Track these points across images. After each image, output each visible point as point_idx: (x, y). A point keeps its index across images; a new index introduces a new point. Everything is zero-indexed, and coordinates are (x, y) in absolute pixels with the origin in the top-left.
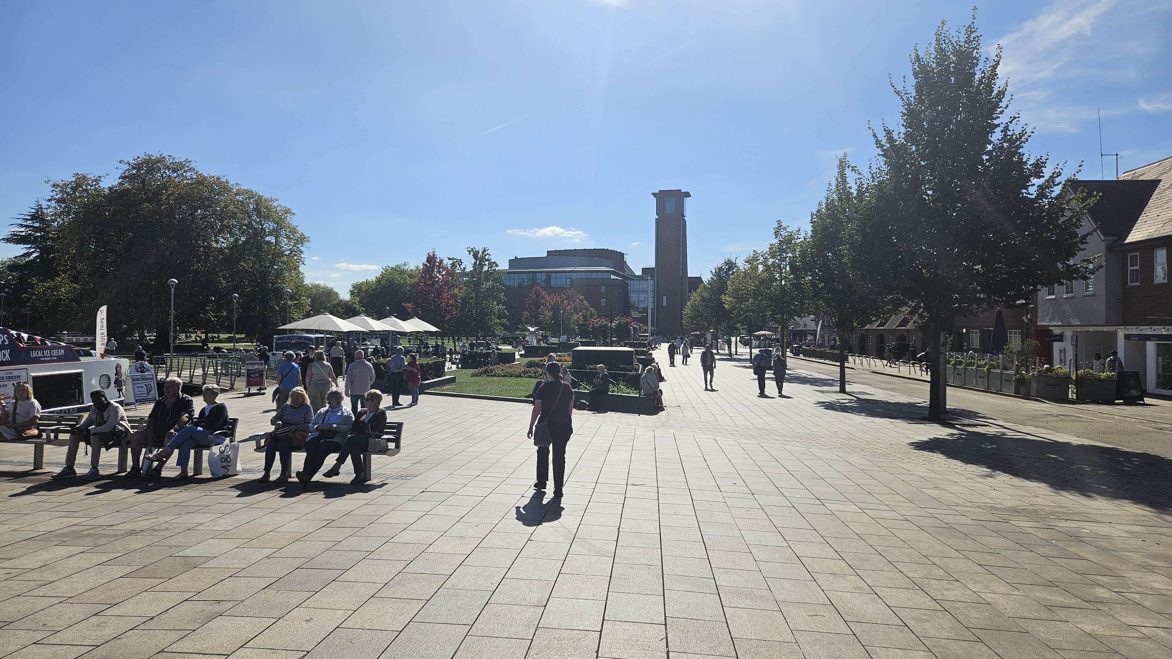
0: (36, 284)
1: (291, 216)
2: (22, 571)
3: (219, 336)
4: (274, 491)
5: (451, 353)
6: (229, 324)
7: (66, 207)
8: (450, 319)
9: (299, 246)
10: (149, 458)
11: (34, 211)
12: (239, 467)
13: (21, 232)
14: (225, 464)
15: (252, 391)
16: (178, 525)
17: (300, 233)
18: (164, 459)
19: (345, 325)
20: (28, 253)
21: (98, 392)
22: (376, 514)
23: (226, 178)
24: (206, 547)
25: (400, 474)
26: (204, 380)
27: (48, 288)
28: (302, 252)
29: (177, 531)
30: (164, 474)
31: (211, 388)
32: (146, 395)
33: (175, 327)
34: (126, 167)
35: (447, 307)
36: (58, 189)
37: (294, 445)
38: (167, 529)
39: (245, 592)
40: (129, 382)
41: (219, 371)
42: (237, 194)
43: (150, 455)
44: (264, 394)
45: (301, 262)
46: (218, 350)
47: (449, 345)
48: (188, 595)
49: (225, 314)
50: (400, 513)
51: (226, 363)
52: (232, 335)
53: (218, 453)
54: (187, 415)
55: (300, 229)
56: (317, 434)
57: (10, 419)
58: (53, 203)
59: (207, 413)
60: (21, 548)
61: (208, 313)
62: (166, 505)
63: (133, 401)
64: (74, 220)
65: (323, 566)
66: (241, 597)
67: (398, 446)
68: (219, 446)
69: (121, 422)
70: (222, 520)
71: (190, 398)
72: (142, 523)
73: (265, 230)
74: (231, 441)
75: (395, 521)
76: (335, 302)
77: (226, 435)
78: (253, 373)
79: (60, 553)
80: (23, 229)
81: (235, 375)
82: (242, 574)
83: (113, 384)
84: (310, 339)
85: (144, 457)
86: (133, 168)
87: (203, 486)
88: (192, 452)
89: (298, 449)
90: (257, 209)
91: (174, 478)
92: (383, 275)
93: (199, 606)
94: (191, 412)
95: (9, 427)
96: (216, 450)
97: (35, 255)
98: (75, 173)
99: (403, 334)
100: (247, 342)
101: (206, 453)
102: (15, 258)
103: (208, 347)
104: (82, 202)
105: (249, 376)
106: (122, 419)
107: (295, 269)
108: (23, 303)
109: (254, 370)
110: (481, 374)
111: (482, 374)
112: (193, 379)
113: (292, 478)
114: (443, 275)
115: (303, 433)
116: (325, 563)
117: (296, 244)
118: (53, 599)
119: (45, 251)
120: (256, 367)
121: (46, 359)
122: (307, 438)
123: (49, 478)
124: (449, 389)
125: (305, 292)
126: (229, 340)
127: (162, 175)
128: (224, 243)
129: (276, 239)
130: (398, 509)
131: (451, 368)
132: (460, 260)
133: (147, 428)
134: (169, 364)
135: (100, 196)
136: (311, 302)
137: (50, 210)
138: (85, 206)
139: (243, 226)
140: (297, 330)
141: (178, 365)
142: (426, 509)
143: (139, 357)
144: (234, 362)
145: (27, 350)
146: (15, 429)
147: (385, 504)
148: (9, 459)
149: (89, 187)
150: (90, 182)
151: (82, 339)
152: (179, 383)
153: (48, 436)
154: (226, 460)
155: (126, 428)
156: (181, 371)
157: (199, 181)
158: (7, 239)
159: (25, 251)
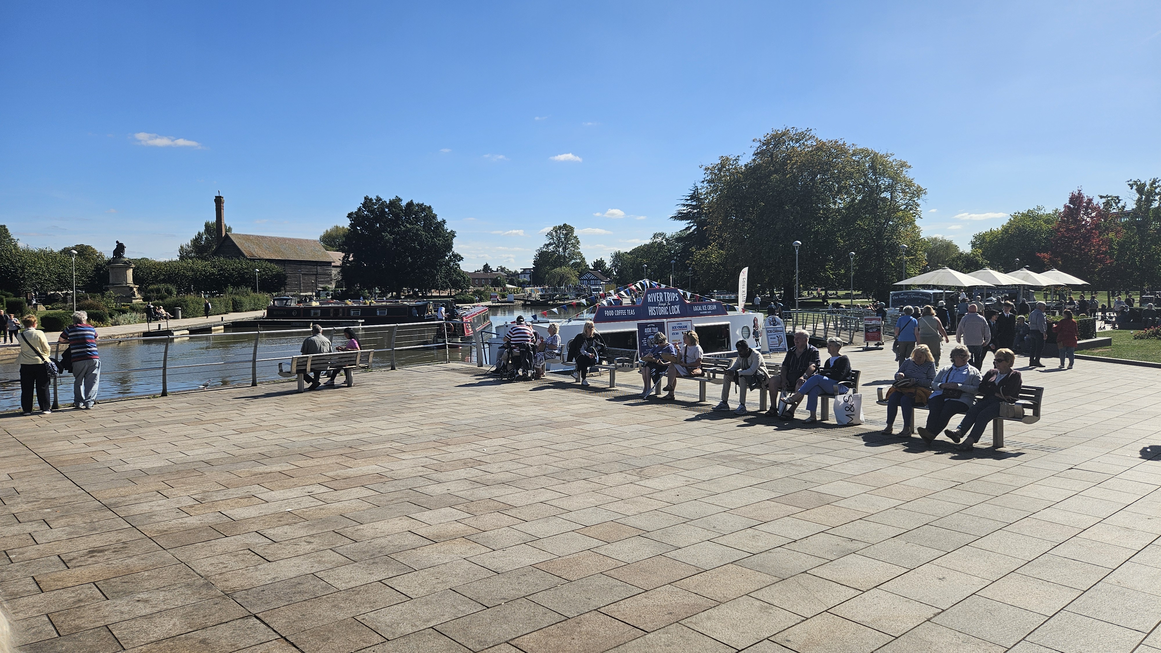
0: (695, 252)
1: (906, 170)
2: (697, 481)
3: (837, 293)
4: (897, 445)
5: (1104, 310)
6: (846, 281)
7: (714, 186)
8: (1102, 270)
9: (915, 199)
10: (783, 401)
11: (693, 192)
12: (862, 417)
13: (684, 210)
14: (849, 413)
15: (870, 346)
16: (811, 463)
17: (916, 185)
18: (796, 403)
19: (967, 280)
20: (689, 227)
21: (742, 342)
22: (1011, 484)
23: (843, 140)
24: (836, 487)
25: (1039, 444)
26: (826, 333)
27: (703, 255)
28: (918, 205)
29: (811, 468)
30: (796, 416)
31: (835, 340)
32: (778, 345)
33: (799, 285)
34: (758, 144)
35: (1097, 255)
36: (709, 171)
37: (916, 402)
38: (801, 465)
39: (875, 537)
40: (764, 333)
41: (839, 326)
42: (853, 155)
43: (784, 398)
44: (882, 349)
45: (917, 216)
46: (838, 305)
47: (1102, 299)
48: (824, 528)
49: (843, 271)
50: (1042, 488)
51: (845, 318)
52: (849, 292)
53: (842, 402)
54: (814, 365)
55: (916, 182)
56: (940, 392)
57: (683, 359)
58: (706, 184)
59: (832, 364)
60: (695, 462)
61: (828, 271)
62: (800, 444)
63: (768, 350)
64: (720, 196)
65: (954, 528)
66: (872, 540)
67: (1037, 414)
68: (844, 395)
69: (761, 367)
70: (849, 465)
71: (817, 349)
72: (781, 456)
73: (880, 187)
74: (854, 392)
75: (1036, 495)
76: (954, 256)
77: (850, 386)
78: (871, 328)
79: (722, 471)
80: (685, 208)
81: (854, 330)
82: (871, 518)
83: (752, 335)
84: (928, 295)
85: (780, 399)
86: (764, 144)
87: (830, 431)
88: (819, 398)
89: (921, 406)
90: (873, 167)
91: (805, 420)
92: (1011, 223)
93: (835, 540)
94: (817, 362)
95: (683, 366)
96: (840, 398)
97: (694, 228)
99: (1038, 289)
100: (864, 298)
101: (831, 401)
102: (680, 231)
103: (827, 303)
104: (725, 180)
105: (867, 331)
106: (762, 365)
107: (911, 223)
108: (686, 268)
109: (872, 325)
110: (1149, 336)
111: (1151, 336)
112: (816, 333)
113: (916, 434)
114: (1092, 218)
115: (925, 390)
116: (956, 525)
117: (911, 197)
118: (719, 508)
119: (700, 225)
120: (873, 322)
121: (704, 312)
122: (929, 395)
123: (710, 409)
124: (1103, 354)
125: (922, 247)
126: (846, 297)
127: (787, 147)
128: (841, 204)
129: (891, 194)
130: (1039, 483)
131: (1104, 328)
132: (1118, 197)
133: (782, 374)
134: (795, 318)
135: (738, 172)
136: (927, 257)
137: (704, 189)
138: (728, 183)
139: (859, 185)
140: (913, 285)
141: (803, 320)
142: (1076, 489)
143: (771, 312)
144: (853, 317)
145: (691, 305)
146: (686, 367)
147: (1022, 475)
148: (683, 392)
149: (731, 167)
150: (731, 162)
151: (727, 297)
152: (807, 336)
153: (709, 375)
154: (850, 409)
155: (765, 373)
156: (806, 325)
157: (819, 147)
158: (675, 218)
159: (687, 226)
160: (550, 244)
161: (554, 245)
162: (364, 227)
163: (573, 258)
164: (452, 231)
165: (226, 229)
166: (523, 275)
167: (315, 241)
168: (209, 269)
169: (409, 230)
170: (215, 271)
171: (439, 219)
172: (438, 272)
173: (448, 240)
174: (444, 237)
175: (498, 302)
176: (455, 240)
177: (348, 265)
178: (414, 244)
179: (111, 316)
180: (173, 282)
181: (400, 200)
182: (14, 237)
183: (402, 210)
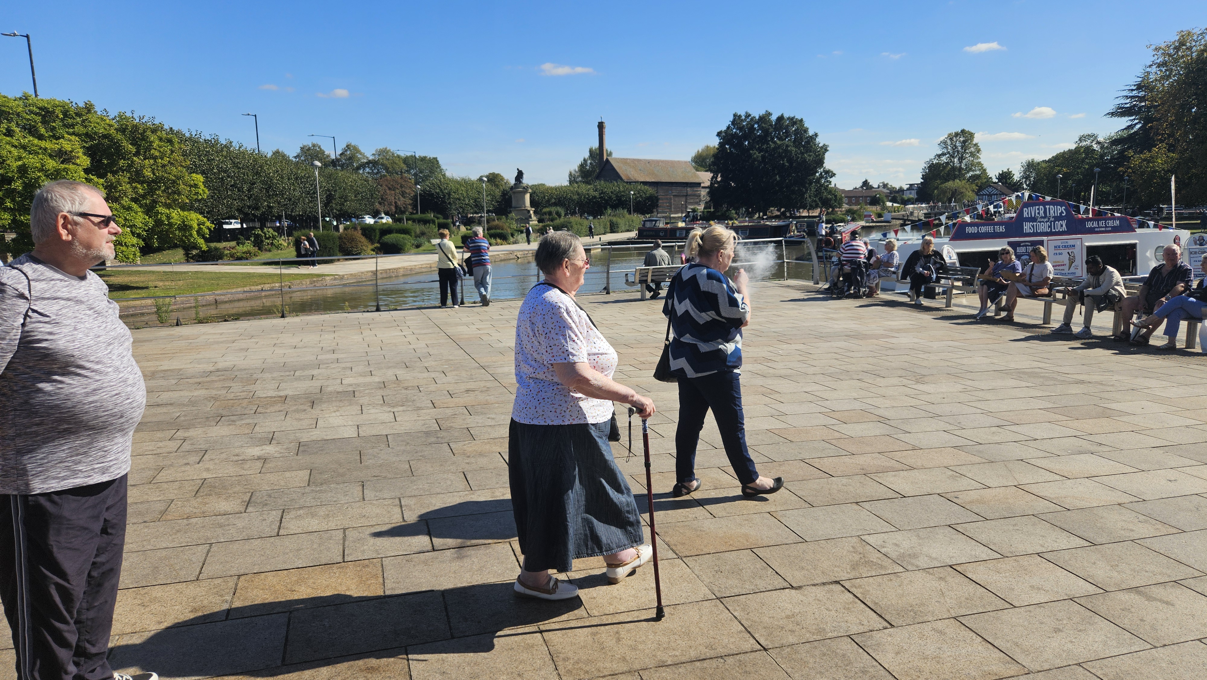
0: (1132, 156)
7: (1166, 70)
11: (1141, 79)
13: (1126, 104)
16: (1126, 384)
18: (1152, 327)
20: (1132, 125)
27: (1144, 160)
29: (1122, 388)
36: (1161, 51)
48: (1080, 434)
58: (1154, 69)
64: (1175, 83)
69: (1116, 287)
72: (1095, 377)
80: (1128, 101)
87: (1194, 360)
88: (1184, 323)
93: (1081, 443)
97: (1138, 126)
98: (1179, 31)
102: (1119, 131)
104: (1184, 61)
118: (979, 410)
119: (1147, 120)
121: (1101, 229)
137: (1153, 75)
138: (1187, 65)
145: (1083, 221)
148: (1023, 313)
149: (1194, 43)
150: (1195, 38)
158: (1113, 114)
159: (1130, 123)
160: (943, 154)
161: (947, 156)
162: (732, 145)
163: (971, 170)
164: (824, 145)
165: (607, 154)
166: (908, 192)
167: (686, 162)
168: (592, 193)
169: (780, 146)
170: (597, 194)
171: (811, 133)
172: (807, 190)
173: (819, 155)
174: (815, 151)
175: (873, 222)
176: (827, 155)
177: (716, 185)
178: (783, 161)
179: (512, 235)
180: (562, 205)
181: (770, 114)
182: (443, 167)
183: (771, 125)
